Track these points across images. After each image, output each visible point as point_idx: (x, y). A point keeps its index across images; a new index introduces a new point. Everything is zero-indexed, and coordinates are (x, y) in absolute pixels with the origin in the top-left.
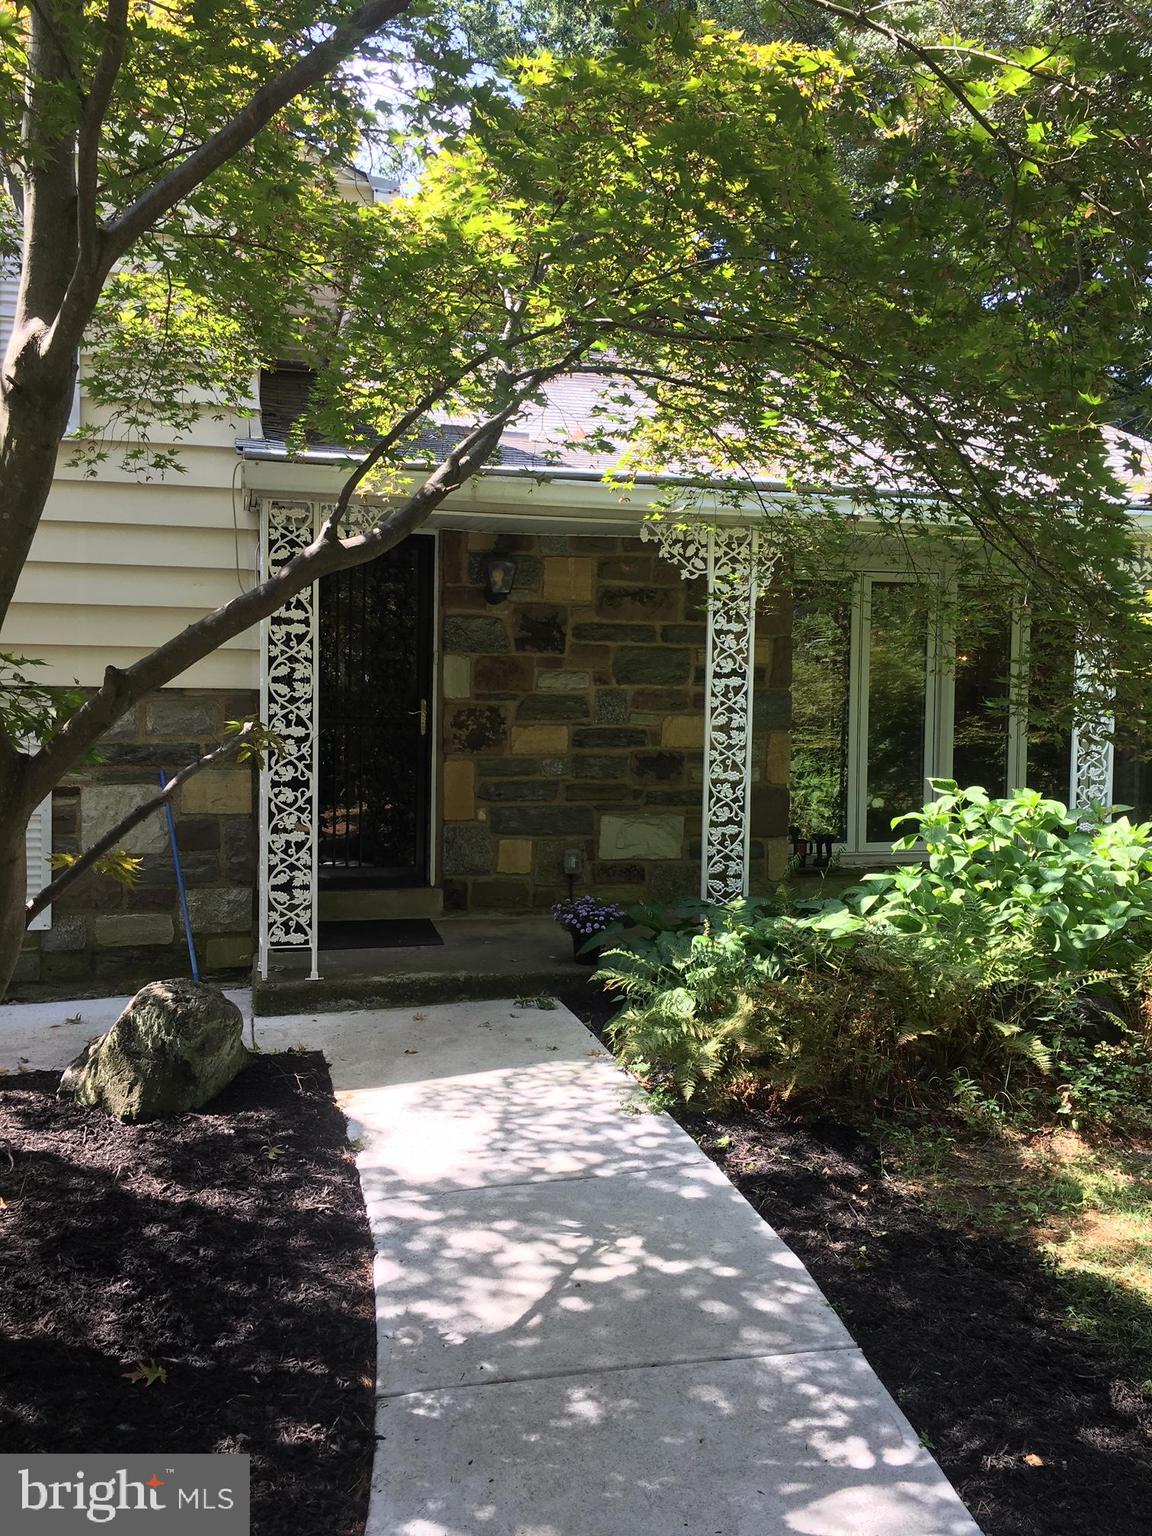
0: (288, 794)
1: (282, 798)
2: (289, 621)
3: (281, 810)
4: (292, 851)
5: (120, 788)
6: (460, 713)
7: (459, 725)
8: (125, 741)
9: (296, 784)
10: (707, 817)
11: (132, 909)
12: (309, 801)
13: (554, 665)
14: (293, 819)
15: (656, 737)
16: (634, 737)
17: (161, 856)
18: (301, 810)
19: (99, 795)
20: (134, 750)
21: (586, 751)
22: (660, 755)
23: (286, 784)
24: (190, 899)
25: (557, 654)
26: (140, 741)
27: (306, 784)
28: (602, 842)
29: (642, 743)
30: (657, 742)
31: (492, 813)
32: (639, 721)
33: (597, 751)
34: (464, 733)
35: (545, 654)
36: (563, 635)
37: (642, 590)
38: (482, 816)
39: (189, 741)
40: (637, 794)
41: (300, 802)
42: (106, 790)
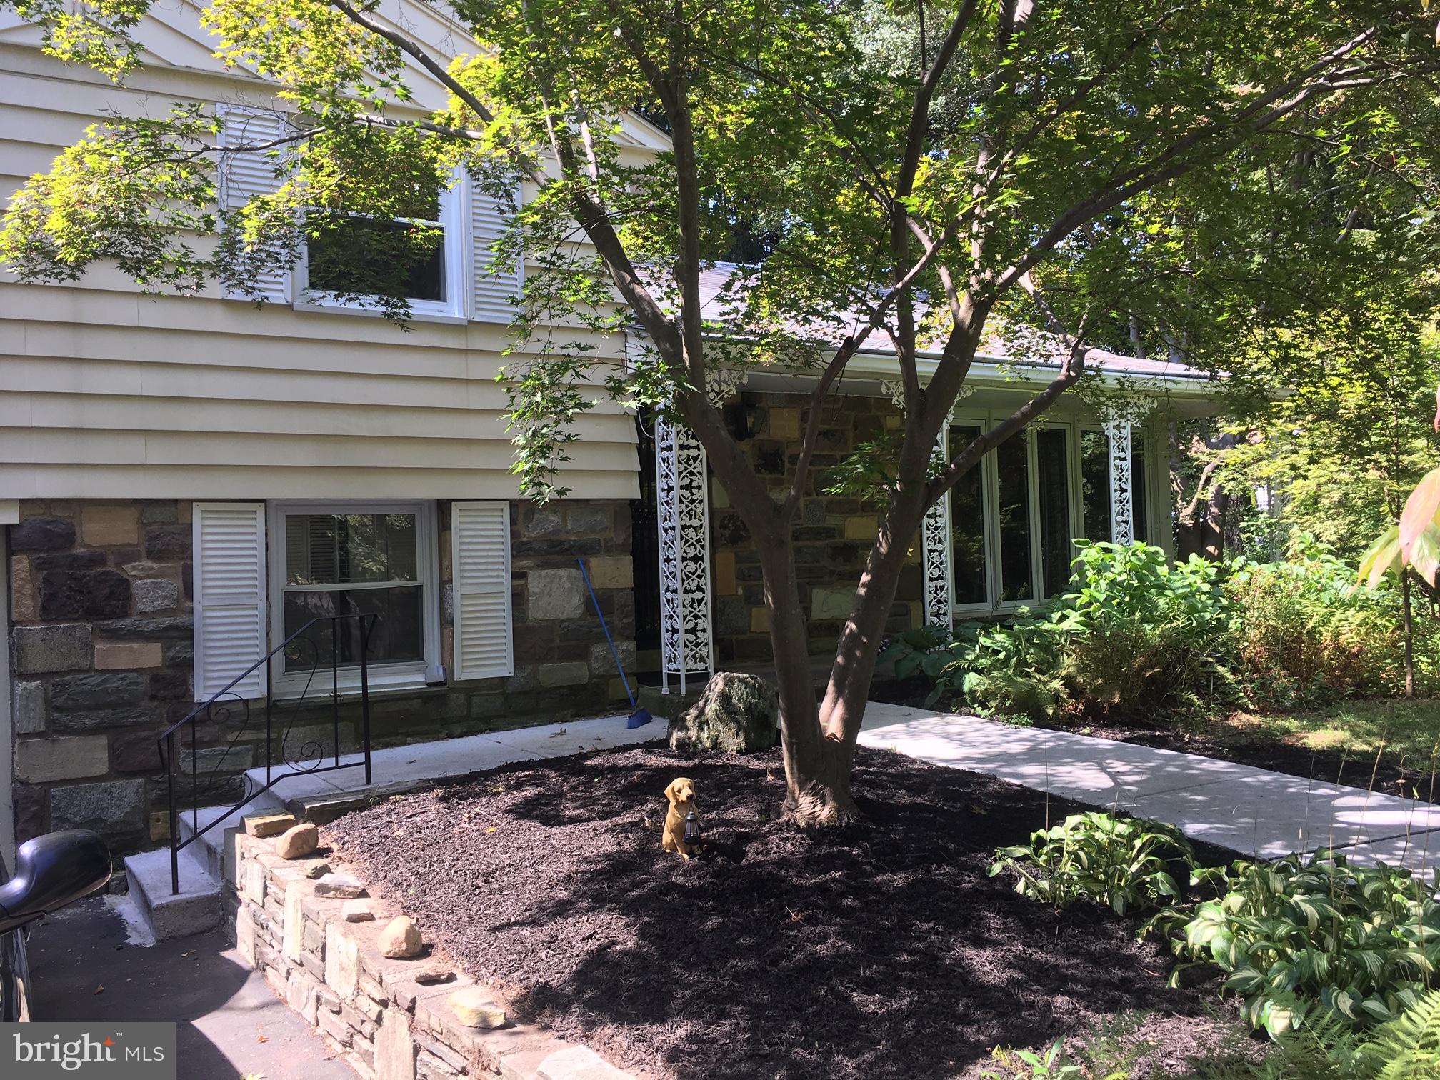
0: (692, 566)
1: (688, 569)
2: (688, 447)
3: (688, 577)
4: (695, 605)
5: (552, 571)
6: (724, 518)
7: (723, 527)
8: (554, 538)
9: (697, 559)
10: (927, 575)
11: (561, 659)
12: (703, 571)
13: (779, 483)
14: (695, 583)
15: (842, 533)
16: (829, 533)
17: (579, 619)
18: (700, 577)
19: (540, 576)
20: (561, 543)
21: (800, 543)
22: (845, 544)
23: (690, 559)
24: (597, 650)
25: (779, 476)
26: (563, 537)
27: (702, 559)
28: (813, 607)
29: (833, 537)
30: (843, 537)
31: (745, 589)
32: (832, 521)
33: (807, 543)
34: (727, 533)
35: (774, 476)
36: (783, 462)
37: (828, 431)
38: (740, 591)
39: (593, 536)
40: (832, 573)
41: (699, 571)
42: (544, 573)
